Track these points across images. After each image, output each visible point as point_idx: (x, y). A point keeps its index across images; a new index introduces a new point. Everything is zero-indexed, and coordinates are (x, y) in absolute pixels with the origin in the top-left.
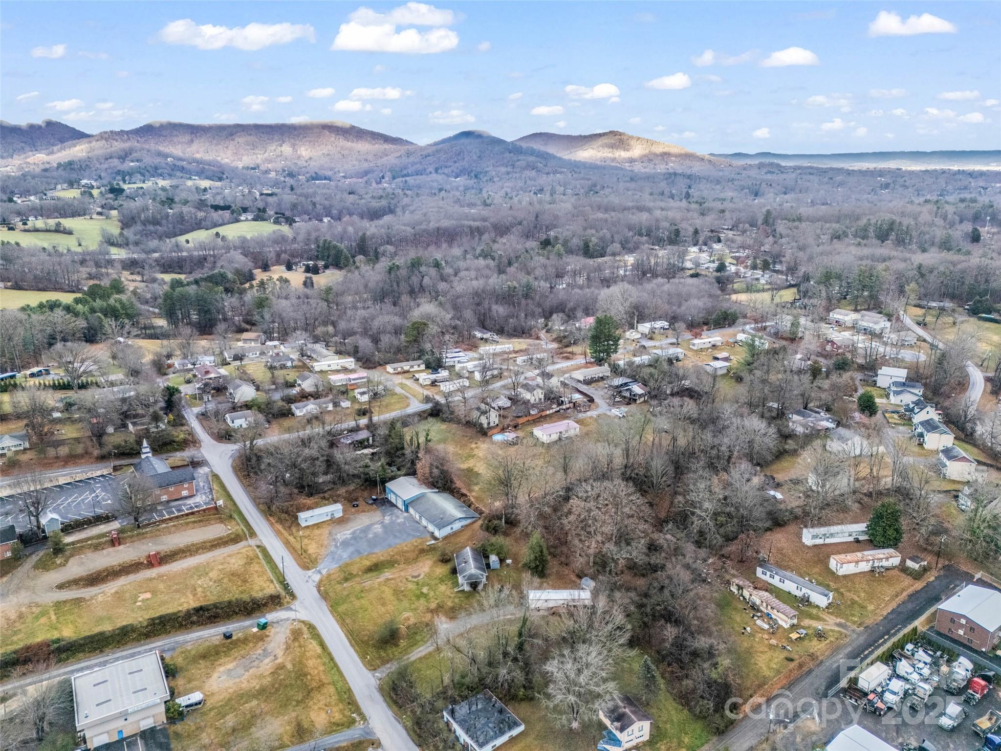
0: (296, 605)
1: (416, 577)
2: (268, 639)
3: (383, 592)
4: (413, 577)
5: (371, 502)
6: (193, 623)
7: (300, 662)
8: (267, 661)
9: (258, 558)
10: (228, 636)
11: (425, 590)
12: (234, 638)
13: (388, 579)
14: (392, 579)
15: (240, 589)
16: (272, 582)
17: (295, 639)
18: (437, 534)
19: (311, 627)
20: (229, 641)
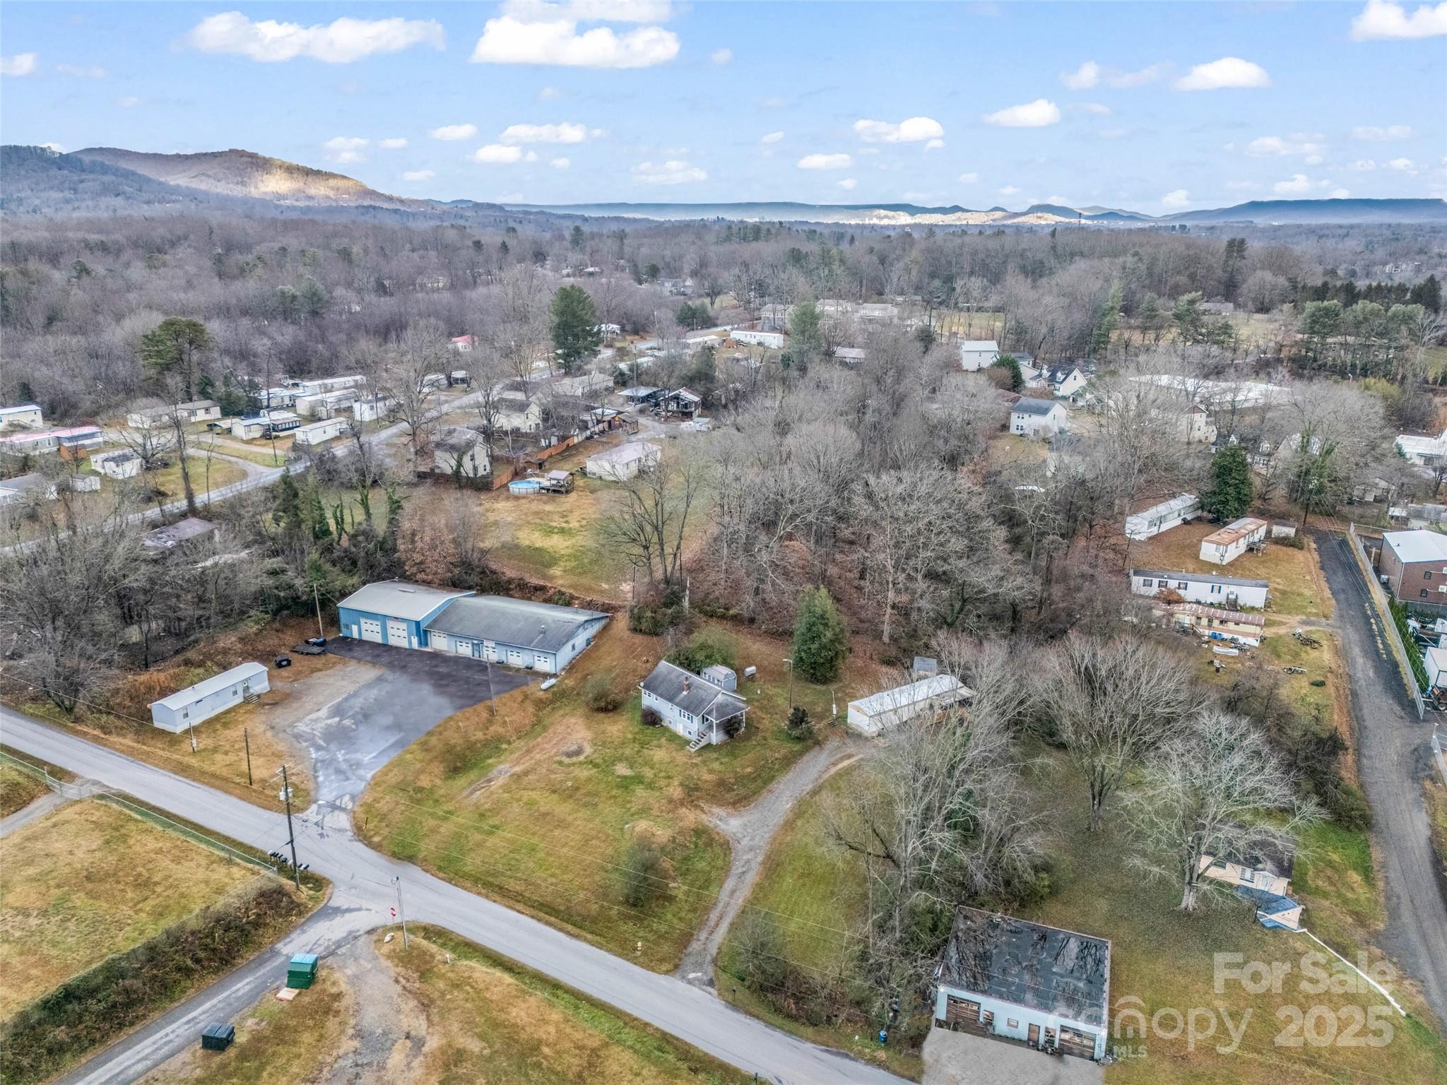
0: (339, 898)
1: (578, 752)
2: (346, 1002)
3: (531, 803)
4: (569, 755)
5: (316, 650)
6: (56, 1051)
7: (496, 1025)
8: (396, 1058)
9: (130, 819)
10: (215, 1043)
11: (622, 770)
12: (241, 1038)
13: (518, 777)
14: (526, 773)
15: (148, 906)
16: (230, 862)
17: (425, 975)
18: (544, 664)
19: (433, 933)
20: (232, 1052)
